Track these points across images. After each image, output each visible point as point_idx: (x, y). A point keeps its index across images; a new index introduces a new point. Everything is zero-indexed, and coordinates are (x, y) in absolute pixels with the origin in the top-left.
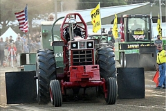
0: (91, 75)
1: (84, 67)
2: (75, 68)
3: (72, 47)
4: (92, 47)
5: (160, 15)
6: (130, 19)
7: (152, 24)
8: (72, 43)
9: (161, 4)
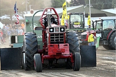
0: (63, 50)
1: (59, 45)
2: (52, 46)
3: (50, 31)
4: (64, 31)
5: (90, 13)
6: (71, 15)
7: (85, 18)
8: (50, 29)
9: (90, 6)
